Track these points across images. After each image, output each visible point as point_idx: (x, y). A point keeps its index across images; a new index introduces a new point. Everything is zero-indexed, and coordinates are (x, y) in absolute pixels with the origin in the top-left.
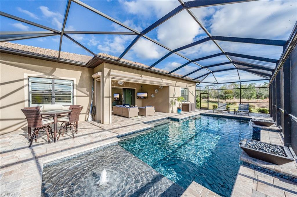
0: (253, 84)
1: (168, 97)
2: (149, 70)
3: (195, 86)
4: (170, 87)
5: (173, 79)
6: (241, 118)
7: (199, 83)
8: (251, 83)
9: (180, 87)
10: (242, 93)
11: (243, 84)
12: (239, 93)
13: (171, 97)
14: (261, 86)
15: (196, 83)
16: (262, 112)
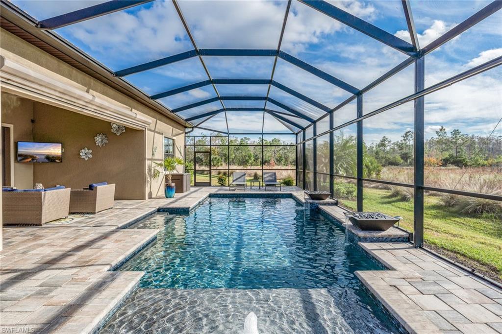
0: (245, 138)
1: (141, 159)
2: (116, 78)
3: (184, 134)
4: (147, 132)
5: (153, 113)
6: (275, 194)
7: (191, 129)
8: (243, 136)
9: (162, 134)
10: (232, 155)
11: (232, 138)
12: (227, 154)
13: (149, 159)
14: (255, 144)
15: (186, 127)
16: (288, 183)
